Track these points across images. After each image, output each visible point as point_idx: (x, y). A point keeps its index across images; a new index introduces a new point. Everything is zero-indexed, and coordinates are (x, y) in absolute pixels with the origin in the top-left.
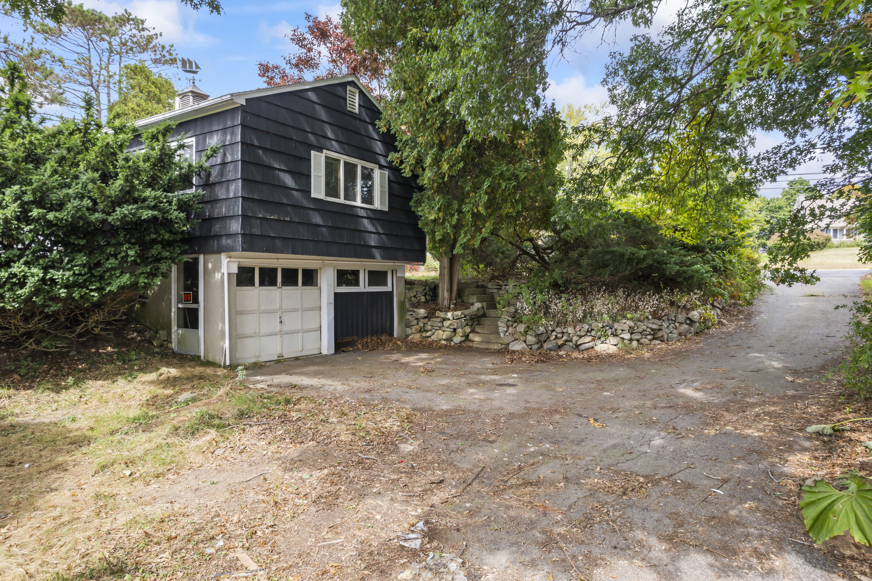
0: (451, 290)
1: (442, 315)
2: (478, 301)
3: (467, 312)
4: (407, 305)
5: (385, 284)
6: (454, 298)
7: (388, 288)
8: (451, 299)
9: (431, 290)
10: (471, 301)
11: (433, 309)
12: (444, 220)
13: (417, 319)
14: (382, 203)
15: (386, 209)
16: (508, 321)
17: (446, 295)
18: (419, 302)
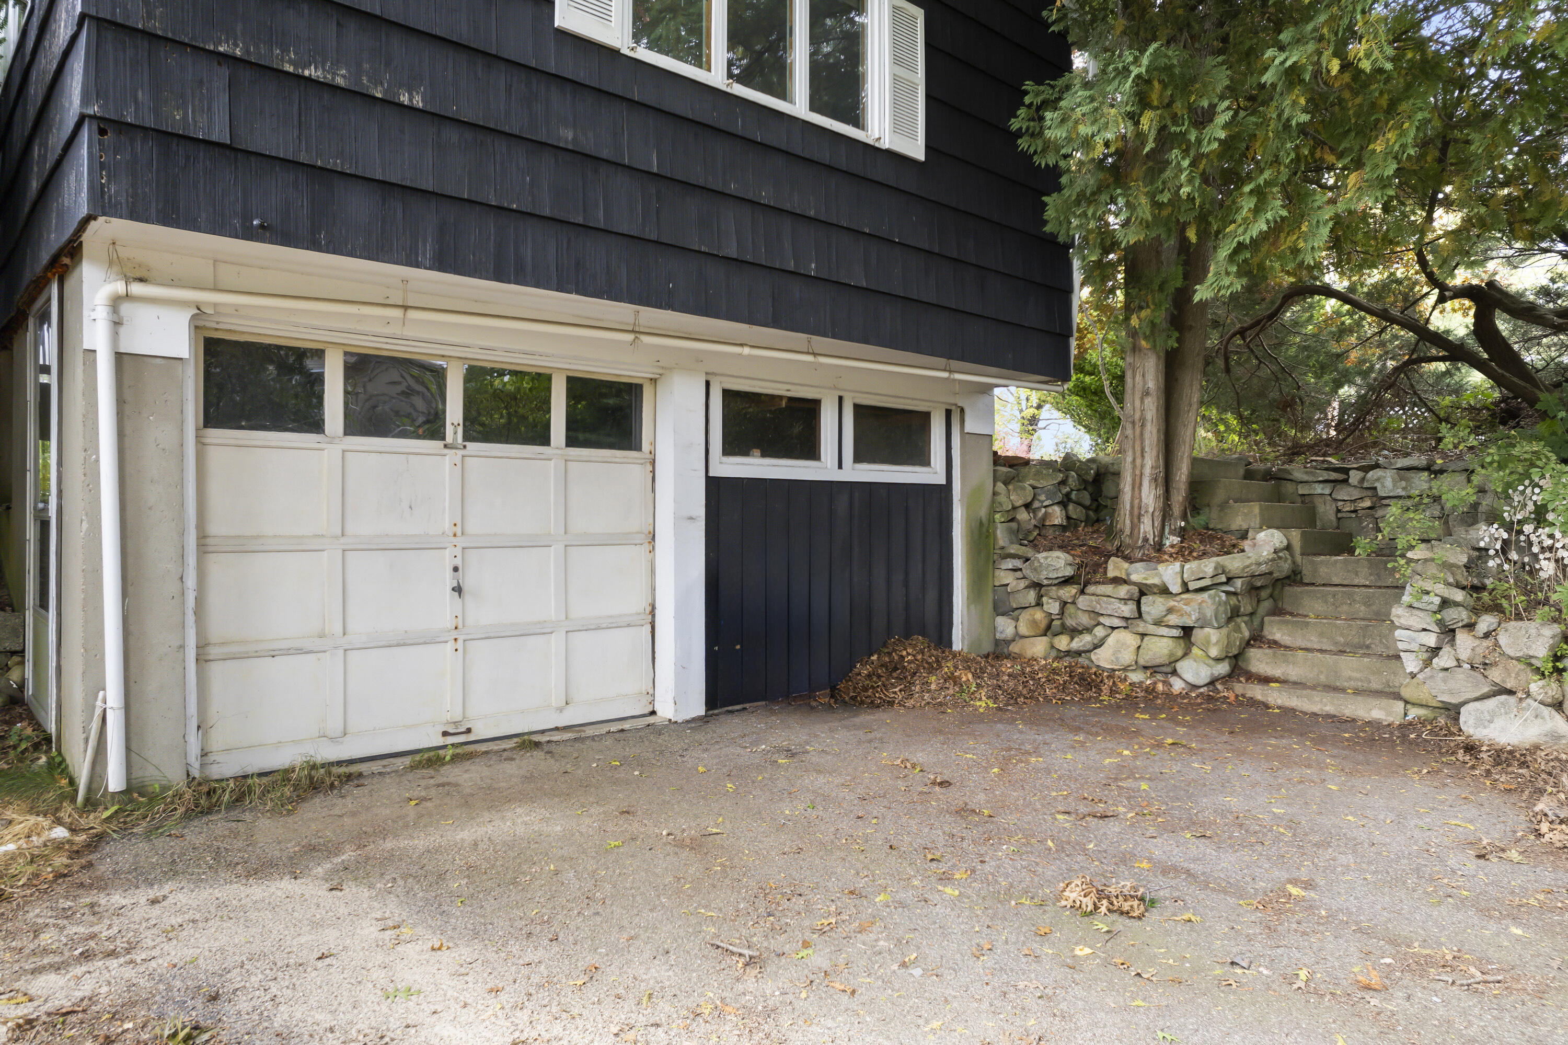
0: (1166, 481)
1: (1139, 573)
2: (1268, 523)
3: (1234, 563)
4: (1001, 536)
5: (923, 460)
6: (1177, 510)
7: (933, 474)
8: (1166, 513)
9: (1084, 483)
10: (1238, 522)
11: (1096, 550)
12: (1165, 139)
13: (1037, 586)
14: (899, 125)
15: (916, 149)
16: (1445, 603)
17: (1149, 496)
18: (1041, 526)
